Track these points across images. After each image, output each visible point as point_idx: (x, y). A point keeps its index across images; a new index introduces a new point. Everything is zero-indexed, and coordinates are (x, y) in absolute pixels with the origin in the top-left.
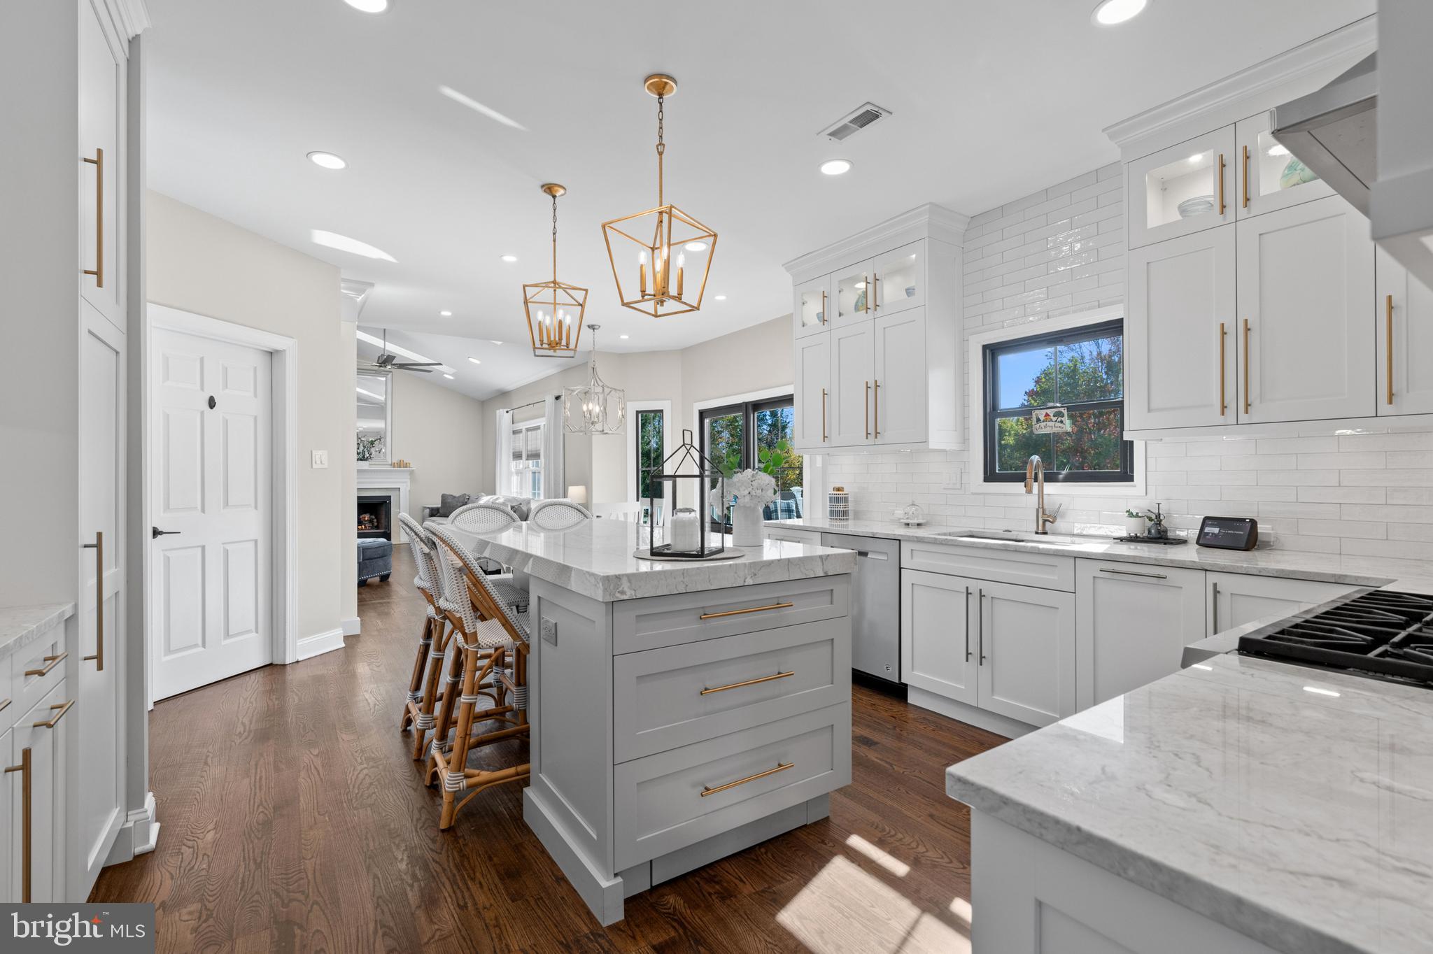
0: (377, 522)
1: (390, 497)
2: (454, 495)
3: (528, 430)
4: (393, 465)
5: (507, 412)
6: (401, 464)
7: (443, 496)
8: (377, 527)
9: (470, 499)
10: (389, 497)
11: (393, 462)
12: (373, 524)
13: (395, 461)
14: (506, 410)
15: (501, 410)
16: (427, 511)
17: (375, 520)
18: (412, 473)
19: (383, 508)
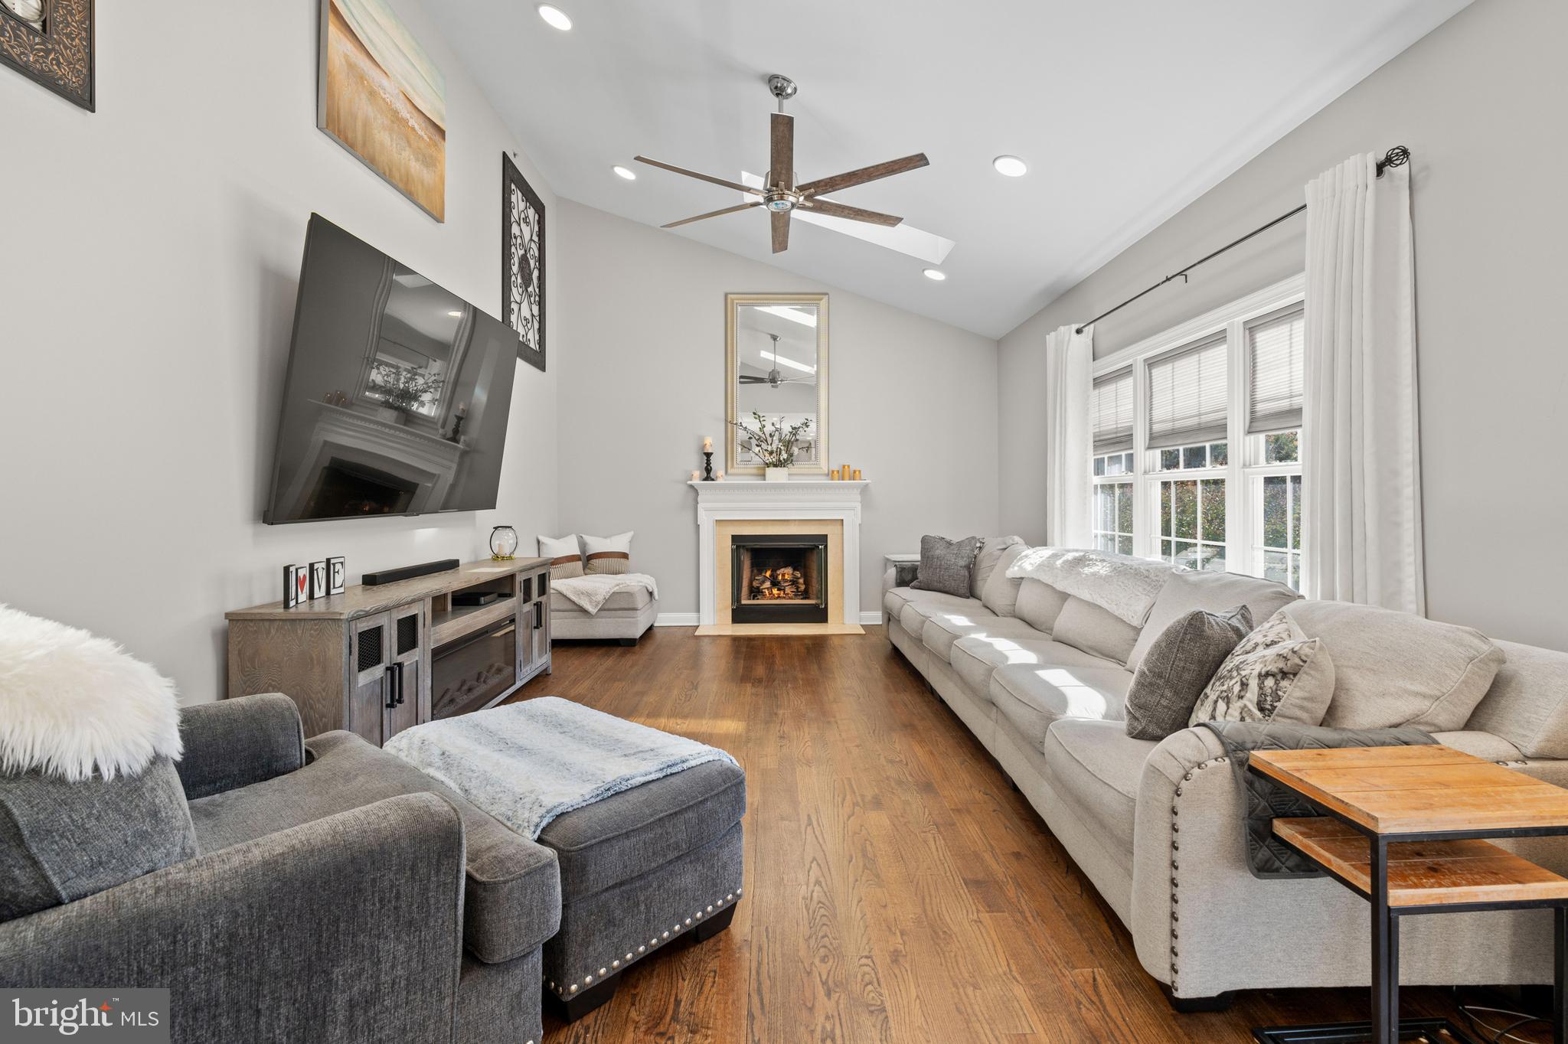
0: (805, 583)
1: (826, 536)
2: (948, 538)
3: (1151, 363)
4: (830, 475)
5: (1079, 331)
6: (845, 473)
7: (925, 541)
8: (806, 594)
9: (984, 551)
10: (824, 538)
11: (831, 468)
12: (798, 588)
13: (835, 467)
14: (1075, 327)
15: (1062, 329)
16: (892, 572)
17: (801, 581)
18: (865, 490)
19: (814, 557)
